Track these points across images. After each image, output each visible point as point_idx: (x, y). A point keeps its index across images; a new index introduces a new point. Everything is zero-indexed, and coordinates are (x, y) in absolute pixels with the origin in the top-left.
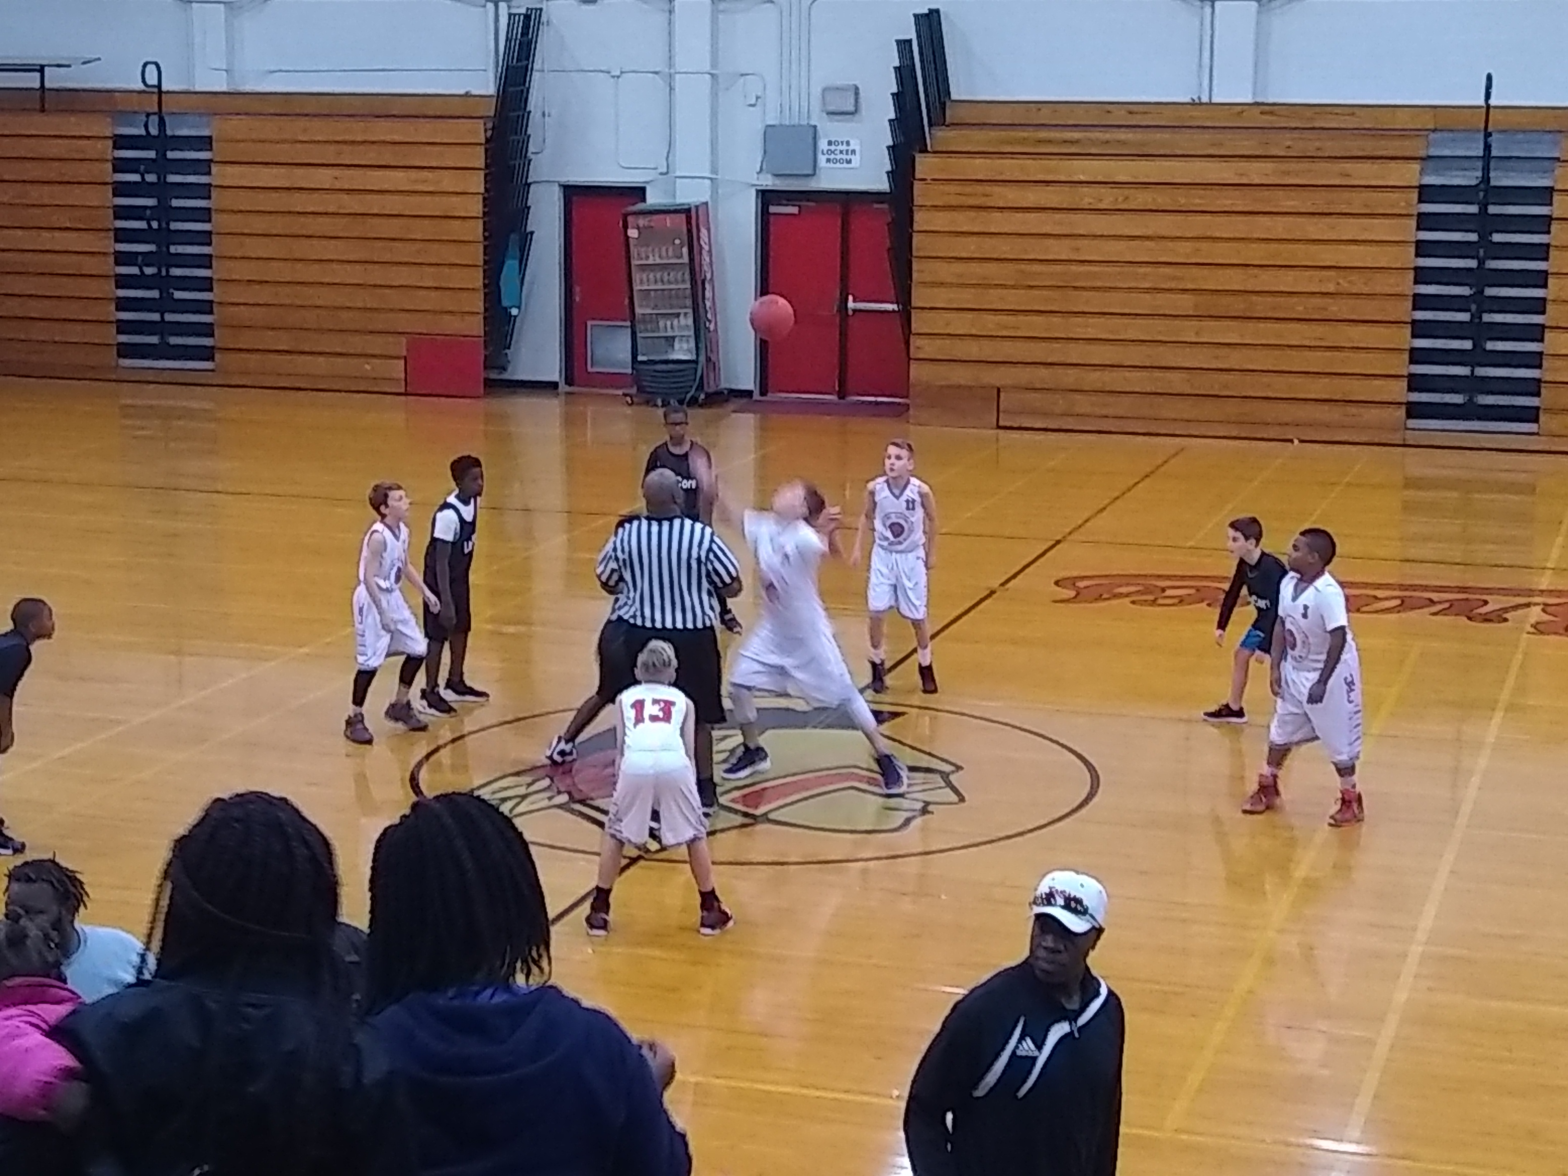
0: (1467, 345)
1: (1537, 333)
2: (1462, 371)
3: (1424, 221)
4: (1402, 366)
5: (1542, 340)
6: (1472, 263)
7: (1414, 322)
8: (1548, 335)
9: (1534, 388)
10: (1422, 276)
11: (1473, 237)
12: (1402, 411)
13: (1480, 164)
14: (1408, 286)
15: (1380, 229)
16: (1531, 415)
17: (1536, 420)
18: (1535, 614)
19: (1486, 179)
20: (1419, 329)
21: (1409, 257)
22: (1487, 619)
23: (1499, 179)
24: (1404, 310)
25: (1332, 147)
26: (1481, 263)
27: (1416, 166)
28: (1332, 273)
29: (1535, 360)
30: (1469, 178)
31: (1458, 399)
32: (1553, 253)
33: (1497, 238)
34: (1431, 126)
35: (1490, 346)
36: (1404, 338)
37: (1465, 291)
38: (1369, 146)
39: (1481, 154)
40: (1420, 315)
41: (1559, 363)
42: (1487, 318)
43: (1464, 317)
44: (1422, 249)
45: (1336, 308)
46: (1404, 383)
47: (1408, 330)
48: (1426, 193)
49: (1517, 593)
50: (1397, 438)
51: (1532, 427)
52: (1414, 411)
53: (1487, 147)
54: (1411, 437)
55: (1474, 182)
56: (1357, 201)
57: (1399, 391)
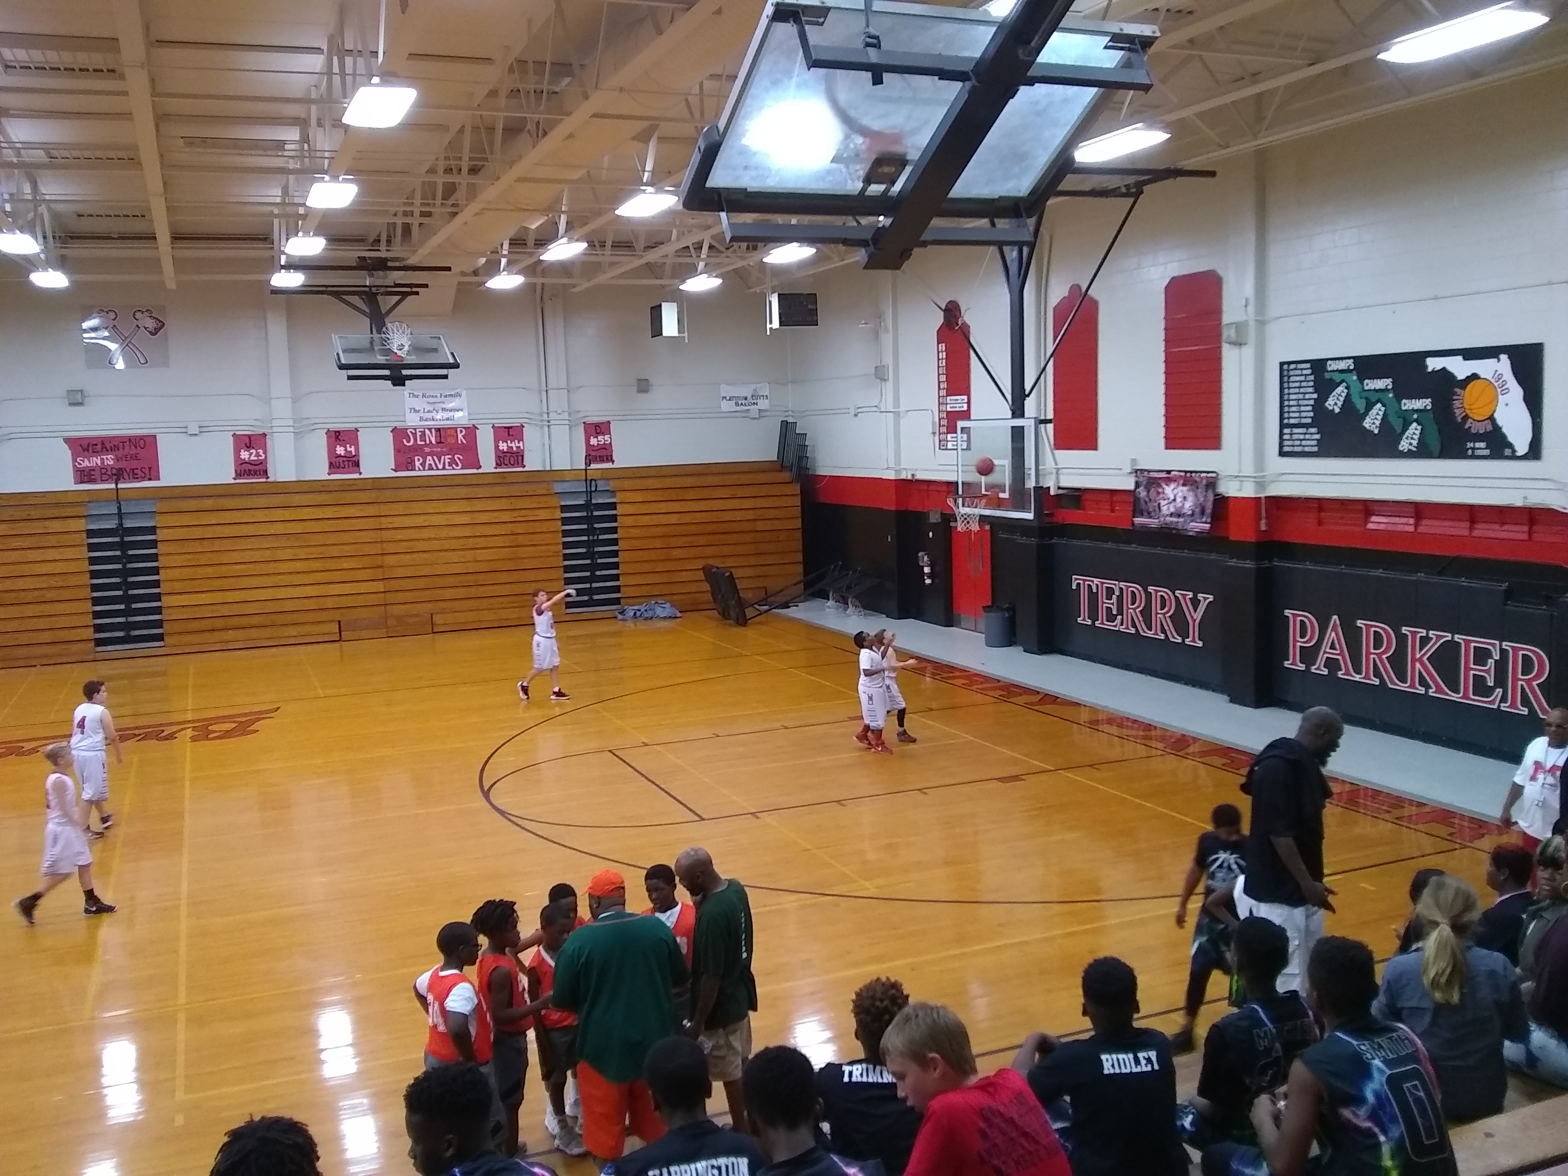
0: (122, 607)
1: (157, 597)
2: (122, 620)
3: (92, 547)
4: (90, 621)
5: (160, 600)
6: (119, 566)
7: (93, 598)
8: (163, 598)
9: (159, 624)
10: (94, 574)
11: (118, 553)
12: (93, 644)
13: (117, 517)
14: (87, 580)
15: (69, 553)
16: (160, 638)
17: (162, 640)
18: (189, 733)
19: (121, 524)
20: (96, 601)
21: (86, 566)
22: (166, 738)
23: (128, 524)
24: (87, 593)
25: (35, 514)
26: (124, 566)
27: (83, 521)
28: (45, 578)
29: (158, 610)
30: (112, 524)
31: (121, 634)
32: (160, 558)
33: (130, 552)
34: (87, 500)
35: (134, 606)
36: (88, 607)
37: (117, 580)
38: (55, 512)
39: (116, 512)
40: (95, 594)
41: (170, 610)
42: (130, 592)
43: (120, 593)
44: (93, 561)
45: (50, 595)
46: (92, 630)
47: (90, 603)
48: (91, 533)
49: (179, 723)
50: (91, 657)
51: (161, 643)
52: (99, 642)
53: (119, 509)
54: (99, 656)
55: (115, 526)
56: (53, 540)
57: (89, 633)
